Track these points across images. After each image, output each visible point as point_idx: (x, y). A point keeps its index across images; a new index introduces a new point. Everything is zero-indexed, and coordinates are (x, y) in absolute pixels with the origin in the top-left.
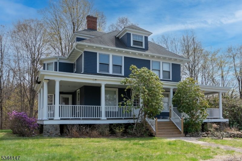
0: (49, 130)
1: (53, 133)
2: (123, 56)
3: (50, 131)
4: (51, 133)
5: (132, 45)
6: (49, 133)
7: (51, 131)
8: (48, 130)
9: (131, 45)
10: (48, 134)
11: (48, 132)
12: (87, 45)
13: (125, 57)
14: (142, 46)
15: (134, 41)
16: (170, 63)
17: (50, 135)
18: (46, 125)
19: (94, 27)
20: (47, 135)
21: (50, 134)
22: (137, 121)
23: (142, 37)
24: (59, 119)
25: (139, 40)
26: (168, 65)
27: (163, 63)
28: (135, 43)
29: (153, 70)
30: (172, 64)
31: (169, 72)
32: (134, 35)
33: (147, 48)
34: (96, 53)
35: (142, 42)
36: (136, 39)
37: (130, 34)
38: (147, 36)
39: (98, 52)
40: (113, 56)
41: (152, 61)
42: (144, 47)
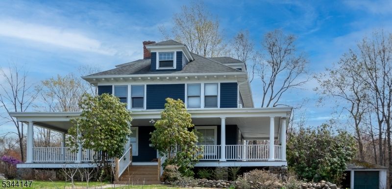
0: (21, 174)
2: (145, 84)
5: (157, 68)
6: (21, 177)
7: (23, 175)
13: (148, 86)
14: (172, 66)
15: (160, 61)
16: (217, 84)
18: (18, 169)
23: (172, 53)
24: (31, 162)
25: (168, 58)
26: (214, 87)
27: (205, 84)
28: (162, 63)
29: (188, 97)
30: (221, 83)
31: (216, 96)
32: (160, 54)
33: (179, 68)
34: (111, 87)
35: (172, 61)
36: (165, 58)
37: (155, 54)
38: (181, 50)
39: (113, 85)
40: (132, 87)
41: (187, 84)
42: (175, 67)
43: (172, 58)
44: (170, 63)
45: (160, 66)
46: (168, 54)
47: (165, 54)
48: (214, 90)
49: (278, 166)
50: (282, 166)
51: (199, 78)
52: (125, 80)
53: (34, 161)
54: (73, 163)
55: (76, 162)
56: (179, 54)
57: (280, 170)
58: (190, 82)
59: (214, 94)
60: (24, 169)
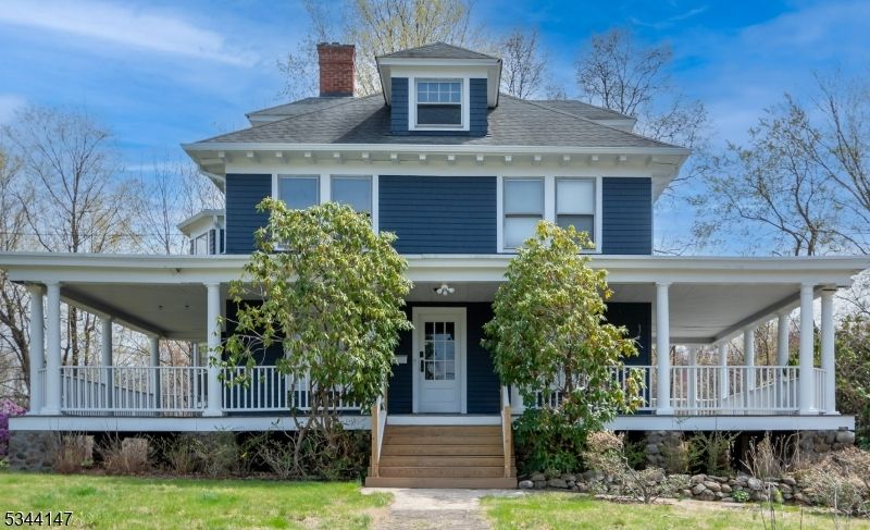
0: (24, 450)
1: (38, 461)
2: (375, 173)
3: (26, 454)
4: (29, 458)
5: (412, 125)
6: (24, 461)
7: (31, 454)
8: (20, 450)
9: (407, 125)
10: (19, 463)
11: (21, 457)
12: (250, 151)
13: (382, 178)
14: (458, 121)
15: (419, 107)
16: (594, 180)
17: (27, 466)
18: (14, 433)
19: (340, 85)
20: (19, 467)
21: (28, 464)
22: (310, 422)
23: (457, 84)
24: (56, 412)
25: (445, 97)
26: (585, 189)
27: (557, 180)
28: (426, 112)
29: (507, 216)
30: (604, 179)
31: (591, 217)
32: (421, 84)
33: (479, 130)
34: (269, 177)
35: (459, 107)
36: (434, 97)
37: (405, 82)
38: (483, 75)
39: (276, 171)
40: (334, 180)
41: (504, 178)
42: (466, 125)
43: (458, 97)
44: (452, 113)
45: (420, 121)
46: (445, 84)
47: (433, 84)
48: (582, 198)
49: (829, 431)
50: (841, 430)
51: (547, 160)
52: (316, 158)
53: (65, 409)
54: (198, 415)
55: (206, 413)
56: (478, 87)
57: (836, 441)
58: (511, 173)
59: (584, 209)
60: (36, 434)
